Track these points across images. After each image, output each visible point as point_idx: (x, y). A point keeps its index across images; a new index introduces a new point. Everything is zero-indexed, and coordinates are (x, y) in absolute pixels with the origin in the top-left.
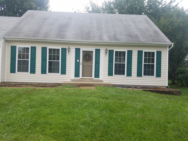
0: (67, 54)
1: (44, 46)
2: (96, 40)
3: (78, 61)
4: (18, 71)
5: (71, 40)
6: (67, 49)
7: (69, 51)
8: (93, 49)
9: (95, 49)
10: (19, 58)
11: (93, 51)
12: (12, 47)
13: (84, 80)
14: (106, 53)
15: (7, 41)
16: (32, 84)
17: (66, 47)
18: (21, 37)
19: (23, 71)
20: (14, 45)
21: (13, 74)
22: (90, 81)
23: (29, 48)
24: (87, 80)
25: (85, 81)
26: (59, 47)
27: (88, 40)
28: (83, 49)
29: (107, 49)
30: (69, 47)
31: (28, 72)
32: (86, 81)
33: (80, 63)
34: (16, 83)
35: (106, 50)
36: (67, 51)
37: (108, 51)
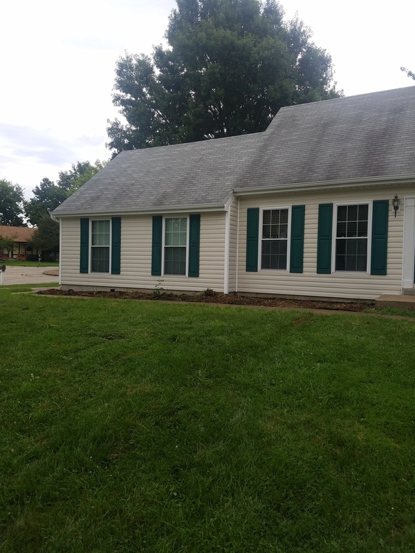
0: (391, 218)
1: (326, 200)
4: (263, 267)
5: (405, 175)
6: (390, 203)
7: (396, 208)
10: (265, 235)
12: (249, 211)
15: (239, 199)
16: (296, 298)
17: (389, 197)
18: (271, 185)
19: (274, 267)
20: (253, 205)
21: (252, 275)
23: (286, 211)
26: (368, 201)
30: (396, 197)
31: (285, 268)
34: (259, 296)
36: (391, 208)
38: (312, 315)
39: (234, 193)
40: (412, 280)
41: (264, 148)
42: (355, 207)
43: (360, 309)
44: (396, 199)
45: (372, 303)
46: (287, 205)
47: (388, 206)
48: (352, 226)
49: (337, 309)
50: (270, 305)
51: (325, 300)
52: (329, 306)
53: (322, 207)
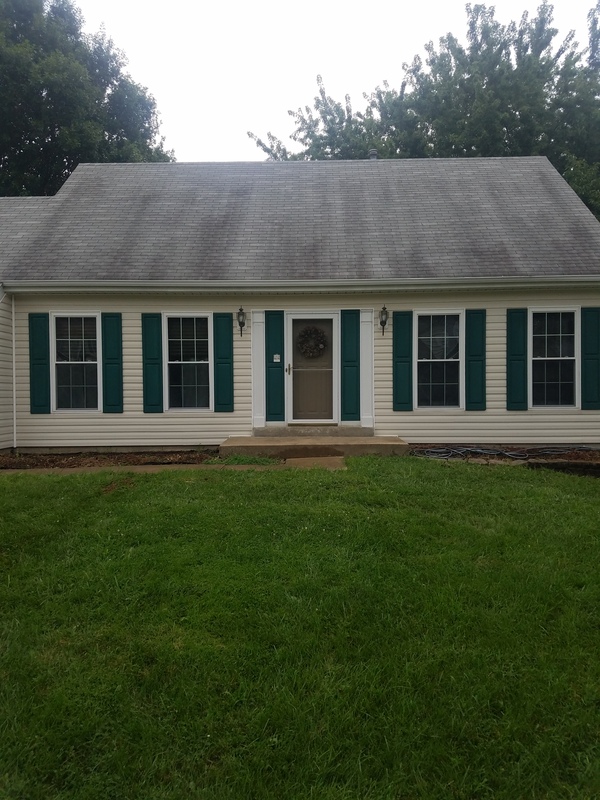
0: (236, 337)
1: (151, 309)
2: (343, 278)
3: (277, 359)
4: (60, 405)
5: (249, 281)
6: (235, 317)
7: (242, 324)
8: (332, 313)
9: (338, 310)
10: (60, 356)
11: (331, 320)
12: (32, 317)
13: (302, 430)
14: (383, 323)
16: (114, 450)
17: (232, 308)
18: (64, 280)
19: (78, 405)
20: (39, 308)
21: (41, 419)
23: (94, 319)
24: (313, 430)
26: (207, 312)
27: (313, 278)
28: (292, 313)
29: (384, 309)
30: (241, 310)
31: (96, 406)
33: (286, 367)
34: (54, 451)
35: (384, 312)
36: (236, 324)
37: (391, 315)
38: (132, 474)
39: (4, 287)
40: (264, 417)
41: (53, 222)
42: (191, 319)
43: (200, 460)
44: (241, 313)
45: (213, 451)
46: (94, 312)
47: (231, 321)
48: (188, 346)
51: (156, 450)
53: (146, 318)
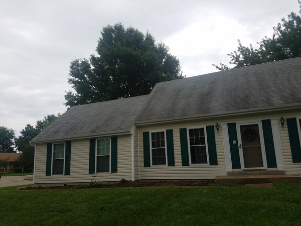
0: (216, 135)
1: (183, 127)
2: (261, 107)
3: (234, 142)
4: (153, 164)
5: (220, 112)
6: (215, 127)
7: (218, 129)
8: (258, 122)
9: (261, 120)
10: (153, 146)
11: (258, 125)
12: (144, 133)
13: (250, 173)
14: (283, 124)
15: (138, 127)
16: (172, 181)
17: (213, 124)
18: (154, 120)
19: (159, 164)
20: (146, 130)
21: (147, 169)
22: (260, 174)
23: (163, 132)
24: (255, 172)
25: (251, 175)
26: (204, 126)
27: (247, 108)
28: (239, 124)
31: (165, 164)
32: (254, 175)
33: (239, 145)
35: (282, 119)
36: (215, 129)
37: (286, 120)
38: (181, 189)
39: (135, 124)
40: (231, 167)
42: (198, 129)
43: (207, 184)
44: (217, 125)
45: (212, 181)
46: (164, 130)
47: (214, 128)
48: (197, 139)
49: (195, 185)
50: (158, 185)
51: (188, 181)
52: (190, 184)
53: (181, 130)
